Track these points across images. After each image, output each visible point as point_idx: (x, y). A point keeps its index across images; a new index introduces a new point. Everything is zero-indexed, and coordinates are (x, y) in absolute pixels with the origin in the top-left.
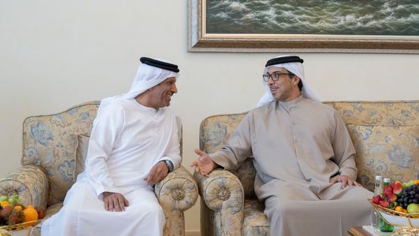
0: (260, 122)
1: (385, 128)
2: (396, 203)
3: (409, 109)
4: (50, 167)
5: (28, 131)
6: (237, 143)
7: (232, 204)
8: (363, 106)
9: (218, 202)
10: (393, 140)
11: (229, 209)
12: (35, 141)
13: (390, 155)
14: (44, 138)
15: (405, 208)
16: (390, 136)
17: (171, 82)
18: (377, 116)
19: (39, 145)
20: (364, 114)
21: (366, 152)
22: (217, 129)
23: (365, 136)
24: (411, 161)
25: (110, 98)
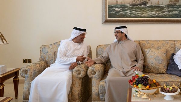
0: (112, 48)
1: (154, 50)
2: (135, 83)
3: (165, 43)
4: (48, 61)
5: (41, 50)
6: (105, 55)
7: (96, 76)
8: (149, 42)
9: (92, 76)
10: (157, 54)
11: (95, 78)
12: (43, 53)
13: (155, 59)
14: (45, 52)
15: (137, 85)
16: (155, 53)
17: (83, 35)
18: (154, 45)
19: (44, 54)
20: (149, 45)
21: (148, 58)
22: (100, 50)
23: (147, 52)
24: (162, 61)
25: (63, 40)
